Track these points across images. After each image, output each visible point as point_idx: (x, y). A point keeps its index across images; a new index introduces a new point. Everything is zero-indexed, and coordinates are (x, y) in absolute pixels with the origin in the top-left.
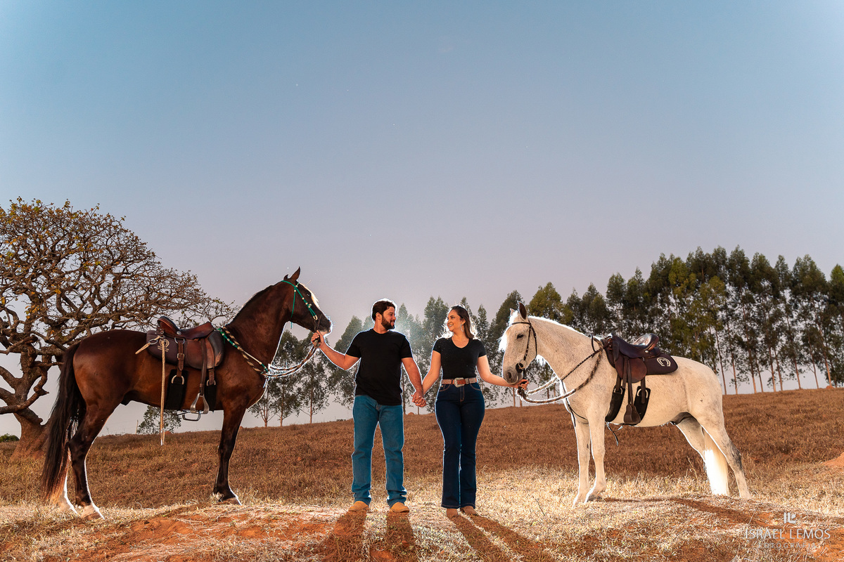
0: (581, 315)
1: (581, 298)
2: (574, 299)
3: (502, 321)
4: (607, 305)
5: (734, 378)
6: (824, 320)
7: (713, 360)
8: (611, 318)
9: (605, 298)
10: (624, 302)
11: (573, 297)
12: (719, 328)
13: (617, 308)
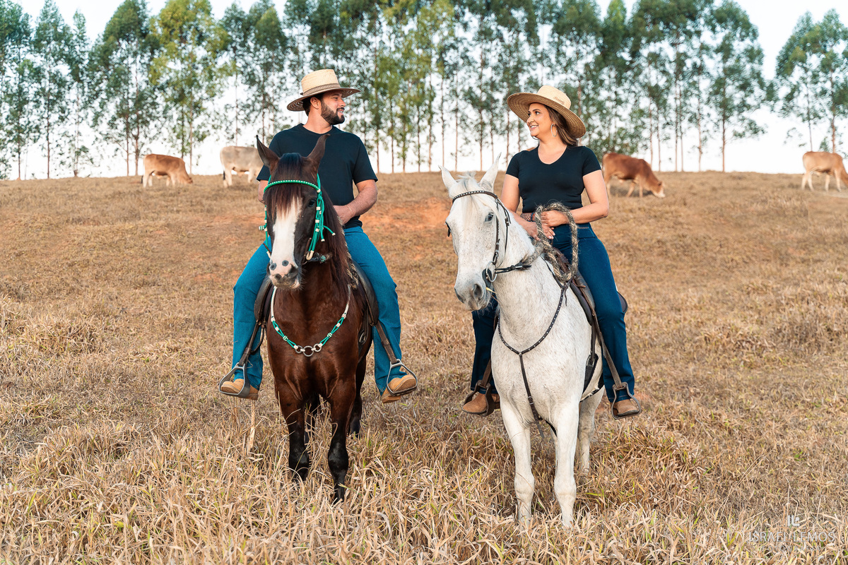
0: (246, 37)
1: (247, 12)
2: (236, 11)
3: (111, 38)
4: (283, 26)
5: (454, 152)
6: (592, 74)
7: (429, 122)
8: (292, 48)
9: (282, 16)
10: (309, 22)
11: (234, 7)
12: (447, 75)
13: (299, 32)
